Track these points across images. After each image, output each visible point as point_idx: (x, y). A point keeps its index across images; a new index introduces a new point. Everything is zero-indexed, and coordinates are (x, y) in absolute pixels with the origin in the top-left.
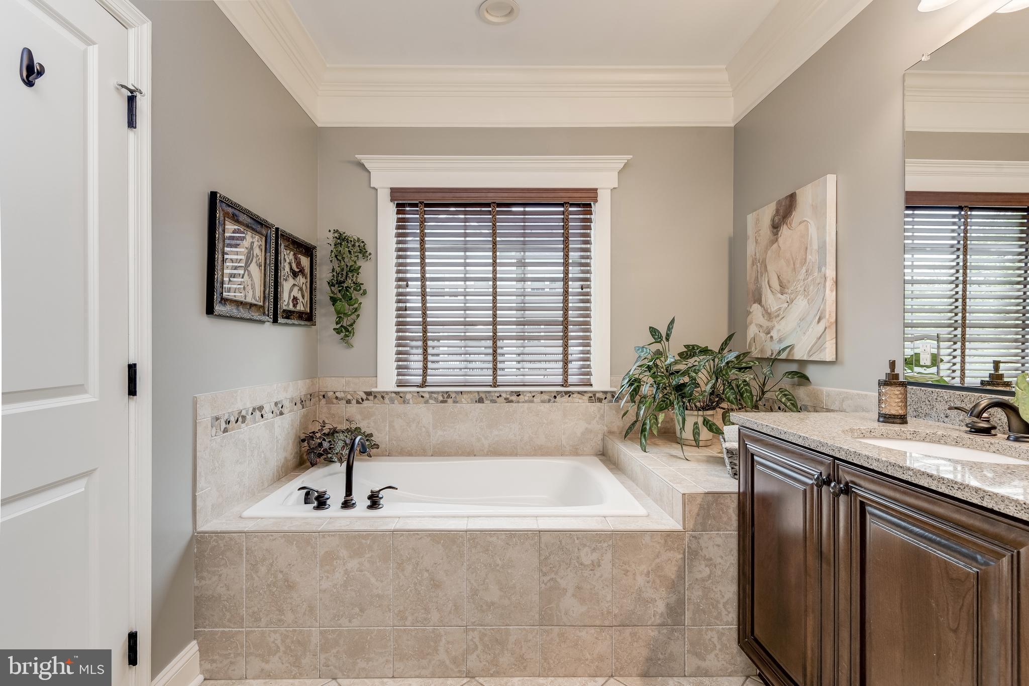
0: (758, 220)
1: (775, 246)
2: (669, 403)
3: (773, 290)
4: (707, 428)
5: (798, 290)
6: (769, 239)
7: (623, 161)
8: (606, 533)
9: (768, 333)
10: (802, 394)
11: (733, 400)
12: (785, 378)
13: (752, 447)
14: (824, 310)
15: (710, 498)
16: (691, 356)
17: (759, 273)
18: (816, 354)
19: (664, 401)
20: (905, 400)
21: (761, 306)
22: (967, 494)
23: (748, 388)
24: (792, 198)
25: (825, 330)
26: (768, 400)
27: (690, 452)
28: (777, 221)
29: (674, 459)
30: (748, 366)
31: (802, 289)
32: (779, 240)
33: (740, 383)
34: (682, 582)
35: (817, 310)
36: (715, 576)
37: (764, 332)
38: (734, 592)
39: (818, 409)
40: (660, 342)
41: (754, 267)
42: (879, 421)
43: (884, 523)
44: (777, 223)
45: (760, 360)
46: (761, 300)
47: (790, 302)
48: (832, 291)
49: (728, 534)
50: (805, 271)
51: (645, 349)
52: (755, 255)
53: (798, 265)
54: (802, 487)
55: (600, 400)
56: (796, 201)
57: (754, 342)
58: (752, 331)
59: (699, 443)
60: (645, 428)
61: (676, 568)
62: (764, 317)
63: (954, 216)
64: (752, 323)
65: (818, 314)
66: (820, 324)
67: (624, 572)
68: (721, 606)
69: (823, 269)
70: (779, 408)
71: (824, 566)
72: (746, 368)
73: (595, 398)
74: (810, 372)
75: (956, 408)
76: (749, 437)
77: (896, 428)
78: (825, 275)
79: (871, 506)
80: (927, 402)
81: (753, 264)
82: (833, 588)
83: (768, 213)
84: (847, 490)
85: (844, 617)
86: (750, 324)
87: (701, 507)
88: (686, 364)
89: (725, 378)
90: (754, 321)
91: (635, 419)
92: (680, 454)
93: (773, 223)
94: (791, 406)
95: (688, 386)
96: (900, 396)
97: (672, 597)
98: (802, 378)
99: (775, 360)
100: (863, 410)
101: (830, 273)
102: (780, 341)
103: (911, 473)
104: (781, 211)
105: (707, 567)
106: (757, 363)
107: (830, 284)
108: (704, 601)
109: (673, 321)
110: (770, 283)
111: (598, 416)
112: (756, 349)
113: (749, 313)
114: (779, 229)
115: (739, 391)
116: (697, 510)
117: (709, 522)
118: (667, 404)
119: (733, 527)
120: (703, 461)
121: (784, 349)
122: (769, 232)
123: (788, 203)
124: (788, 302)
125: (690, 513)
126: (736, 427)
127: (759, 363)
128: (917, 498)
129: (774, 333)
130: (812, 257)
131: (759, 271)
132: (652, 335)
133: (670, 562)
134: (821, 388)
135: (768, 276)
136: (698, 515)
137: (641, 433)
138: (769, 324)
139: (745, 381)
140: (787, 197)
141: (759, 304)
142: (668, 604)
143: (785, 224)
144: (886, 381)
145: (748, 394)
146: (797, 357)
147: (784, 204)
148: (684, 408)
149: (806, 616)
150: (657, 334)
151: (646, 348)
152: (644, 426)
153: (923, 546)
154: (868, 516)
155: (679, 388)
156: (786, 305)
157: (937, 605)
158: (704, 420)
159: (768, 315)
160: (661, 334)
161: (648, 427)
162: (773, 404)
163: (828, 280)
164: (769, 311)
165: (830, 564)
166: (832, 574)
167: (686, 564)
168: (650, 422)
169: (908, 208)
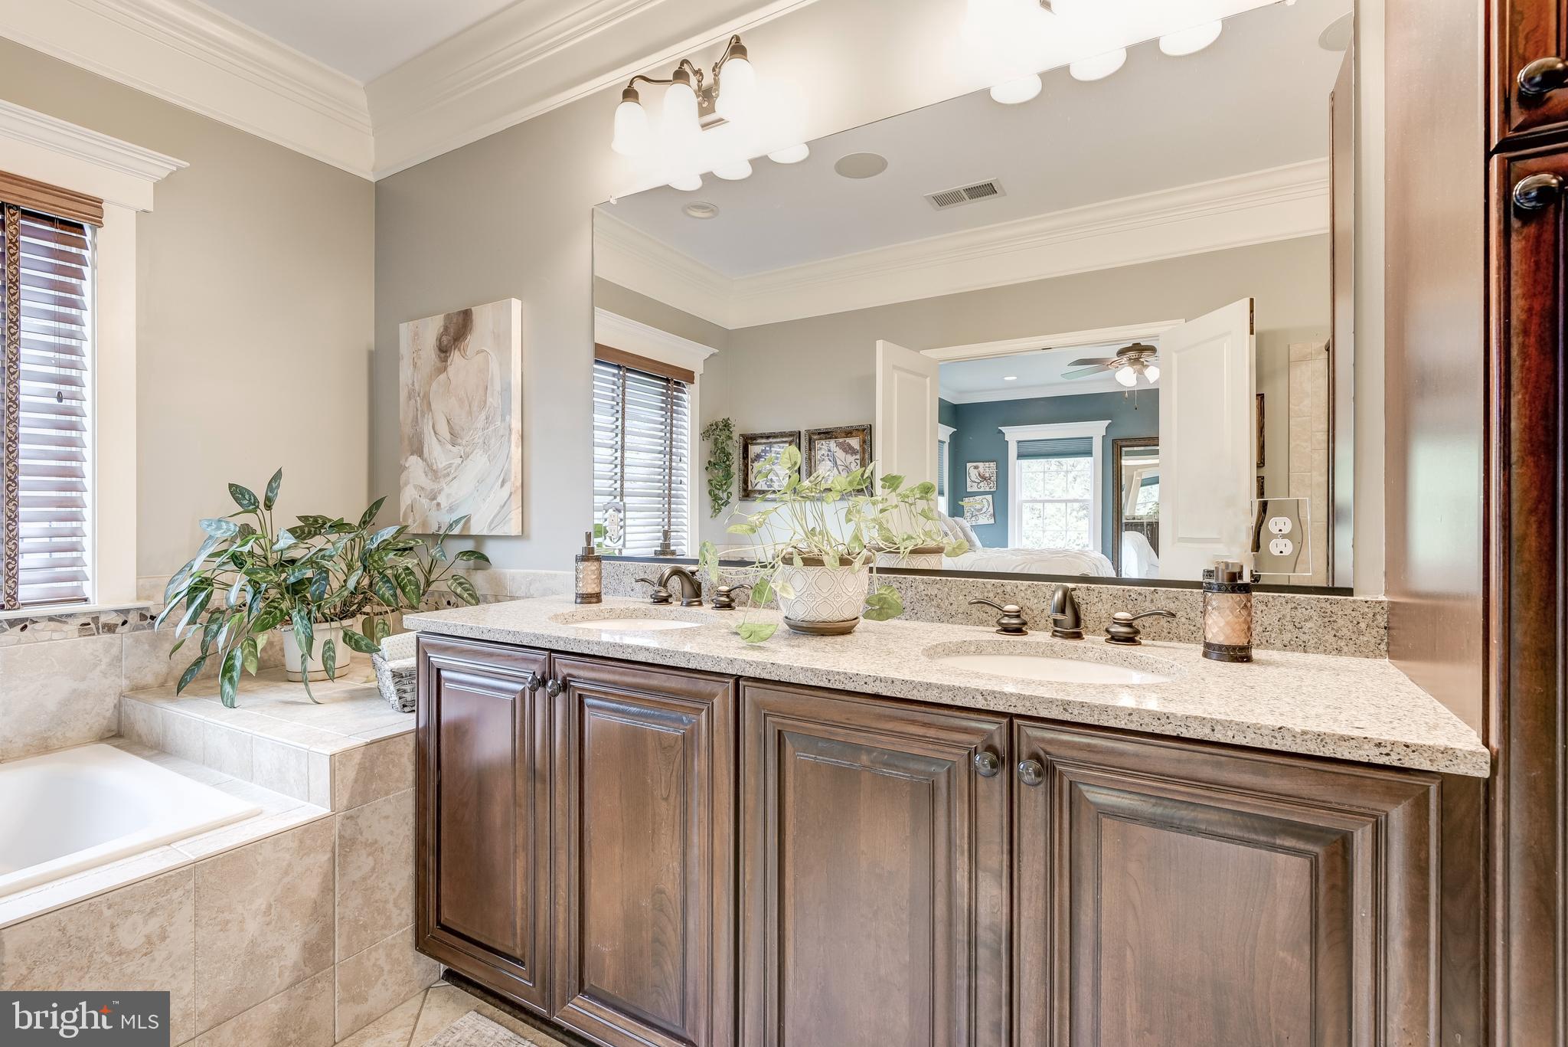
0: (416, 334)
1: (443, 376)
2: (278, 615)
3: (440, 438)
4: (351, 646)
5: (476, 441)
6: (434, 365)
7: (168, 166)
8: (178, 871)
9: (434, 498)
10: (479, 580)
11: (391, 598)
12: (458, 561)
13: (437, 659)
14: (509, 471)
15: (375, 748)
16: (311, 535)
17: (419, 413)
18: (499, 527)
19: (270, 613)
20: (600, 577)
21: (422, 459)
22: (677, 660)
23: (413, 579)
24: (466, 316)
25: (510, 495)
26: (432, 594)
27: (319, 690)
28: (445, 343)
29: (294, 707)
30: (407, 546)
31: (481, 441)
32: (449, 369)
33: (400, 572)
34: (330, 897)
35: (500, 470)
36: (382, 864)
37: (426, 497)
38: (409, 876)
39: (500, 598)
40: (254, 511)
41: (410, 402)
42: (576, 603)
43: (604, 712)
44: (446, 346)
45: (424, 536)
46: (422, 451)
47: (464, 457)
48: (518, 447)
49: (401, 795)
50: (484, 417)
51: (224, 524)
52: (413, 385)
53: (475, 408)
54: (510, 697)
55: (110, 628)
56: (472, 322)
57: (412, 511)
58: (408, 495)
59: (333, 672)
60: (233, 665)
61: (319, 880)
62: (426, 475)
63: (614, 375)
64: (409, 483)
65: (502, 475)
66: (503, 488)
67: (219, 928)
68: (390, 906)
69: (508, 418)
70: (449, 603)
71: (539, 786)
72: (405, 550)
73: (97, 624)
74: (491, 550)
75: (642, 580)
76: (432, 646)
77: (594, 607)
78: (510, 426)
79: (589, 697)
80: (616, 577)
81: (409, 398)
82: (549, 809)
83: (432, 328)
84: (565, 686)
85: (561, 838)
86: (406, 484)
87: (362, 768)
88: (308, 548)
89: (376, 566)
90: (411, 481)
91: (200, 654)
92: (303, 696)
93: (440, 344)
94: (469, 599)
95: (315, 583)
96: (596, 572)
97: (313, 928)
98: (478, 558)
99: (447, 536)
100: (553, 593)
101: (516, 425)
102: (451, 510)
103: (630, 650)
104: (452, 330)
105: (371, 858)
106: (420, 541)
107: (515, 437)
108: (366, 909)
109: (278, 476)
110: (436, 428)
111: (106, 660)
112: (414, 521)
113: (403, 468)
114: (448, 355)
115: (399, 584)
116: (355, 773)
117: (374, 787)
118: (274, 618)
119: (407, 783)
120: (345, 700)
121: (457, 522)
122: (434, 356)
123: (460, 321)
124: (461, 457)
125: (342, 782)
126: (412, 635)
127: (423, 542)
128: (634, 676)
129: (441, 499)
130: (494, 400)
131: (419, 409)
132: (236, 499)
133: (309, 872)
134: (504, 570)
135: (433, 418)
136: (356, 781)
137: (223, 675)
138: (435, 486)
139: (407, 568)
140: (460, 312)
141: (420, 456)
142: (305, 943)
143: (457, 350)
144: (583, 556)
145: (413, 587)
146: (474, 532)
147: (455, 320)
148: (309, 619)
149: (515, 858)
150: (247, 497)
151: (227, 522)
152: (230, 662)
153: (639, 724)
154: (587, 709)
155: (296, 589)
156: (459, 460)
157: (652, 780)
158: (346, 634)
159: (433, 473)
160: (255, 497)
161: (238, 663)
162: (440, 598)
163: (513, 432)
164: (435, 467)
165: (545, 781)
166: (548, 792)
167: (337, 864)
168: (242, 653)
169: (597, 362)
